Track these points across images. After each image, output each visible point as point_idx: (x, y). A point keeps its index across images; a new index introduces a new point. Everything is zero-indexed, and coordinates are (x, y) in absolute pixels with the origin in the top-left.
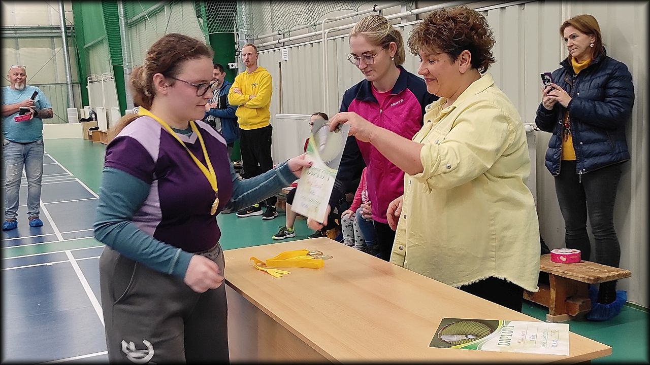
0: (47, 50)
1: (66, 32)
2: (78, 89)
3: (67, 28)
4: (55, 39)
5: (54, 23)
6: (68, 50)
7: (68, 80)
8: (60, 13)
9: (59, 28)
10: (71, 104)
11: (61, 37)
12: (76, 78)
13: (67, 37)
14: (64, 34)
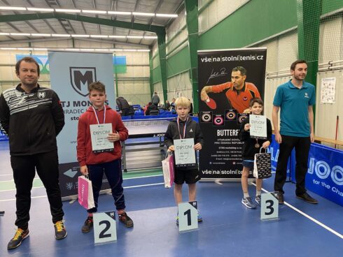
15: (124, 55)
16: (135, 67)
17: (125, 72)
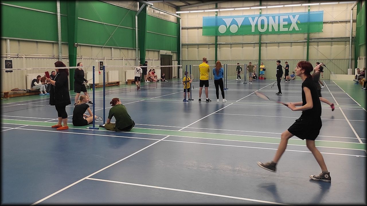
0: (343, 46)
1: (352, 39)
2: (353, 62)
3: (352, 38)
4: (347, 42)
5: (347, 36)
6: (351, 46)
7: (350, 58)
8: (350, 32)
9: (349, 38)
10: (350, 67)
11: (349, 41)
12: (353, 57)
13: (352, 41)
14: (351, 40)
15: (321, 9)
16: (334, 25)
17: (320, 31)
